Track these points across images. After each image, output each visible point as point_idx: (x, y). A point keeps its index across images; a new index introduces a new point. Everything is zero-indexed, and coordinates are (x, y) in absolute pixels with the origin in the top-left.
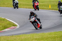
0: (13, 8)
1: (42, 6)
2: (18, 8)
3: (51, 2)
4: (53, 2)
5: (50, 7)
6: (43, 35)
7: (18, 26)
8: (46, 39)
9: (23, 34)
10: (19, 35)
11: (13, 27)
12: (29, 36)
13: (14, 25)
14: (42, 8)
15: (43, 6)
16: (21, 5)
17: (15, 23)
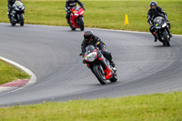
0: (10, 24)
1: (104, 18)
2: (22, 25)
3: (128, 7)
4: (136, 7)
5: (127, 22)
6: (106, 104)
7: (33, 79)
8: (115, 116)
9: (48, 100)
10: (35, 105)
11: (19, 80)
12: (65, 108)
13: (22, 76)
14: (104, 25)
15: (107, 20)
16: (42, 17)
17: (22, 68)
